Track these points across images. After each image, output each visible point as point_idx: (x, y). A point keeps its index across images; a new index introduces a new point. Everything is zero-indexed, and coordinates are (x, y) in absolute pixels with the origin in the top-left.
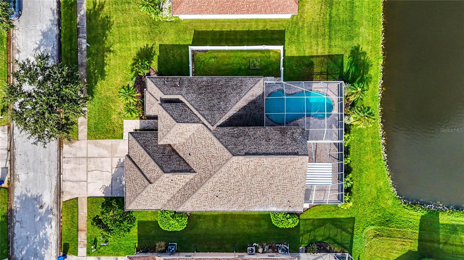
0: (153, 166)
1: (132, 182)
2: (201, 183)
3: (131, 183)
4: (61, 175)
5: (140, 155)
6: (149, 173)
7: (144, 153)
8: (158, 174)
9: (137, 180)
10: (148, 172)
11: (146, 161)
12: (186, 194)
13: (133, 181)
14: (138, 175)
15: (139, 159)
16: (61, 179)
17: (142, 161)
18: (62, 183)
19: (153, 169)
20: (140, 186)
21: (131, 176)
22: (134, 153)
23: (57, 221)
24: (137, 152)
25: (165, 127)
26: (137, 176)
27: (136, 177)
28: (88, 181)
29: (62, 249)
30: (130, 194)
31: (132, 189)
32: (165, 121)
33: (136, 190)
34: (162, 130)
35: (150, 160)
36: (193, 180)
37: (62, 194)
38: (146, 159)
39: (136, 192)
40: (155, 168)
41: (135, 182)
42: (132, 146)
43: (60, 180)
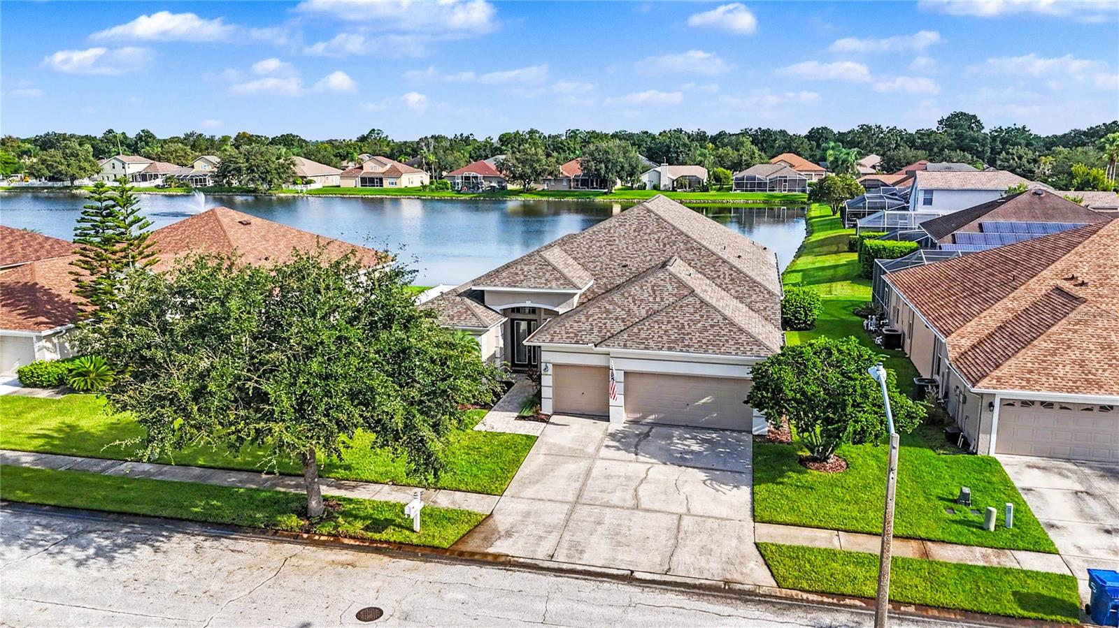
0: (641, 288)
1: (688, 334)
2: (700, 249)
3: (691, 339)
4: (637, 575)
5: (604, 315)
6: (662, 299)
7: (599, 307)
8: (667, 280)
9: (681, 321)
10: (658, 299)
11: (626, 303)
12: (731, 275)
13: (683, 333)
14: (665, 319)
15: (616, 319)
16: (657, 577)
17: (624, 312)
18: (679, 580)
19: (649, 290)
20: (702, 316)
21: (665, 338)
22: (595, 330)
23: (896, 621)
24: (594, 323)
25: (541, 274)
26: (669, 322)
27: (670, 325)
28: (683, 510)
29: (1059, 618)
30: (727, 341)
31: (711, 337)
32: (525, 273)
33: (712, 326)
34: (546, 280)
35: (623, 294)
36: (693, 263)
37: (738, 586)
38: (620, 303)
39: (722, 325)
40: (649, 285)
41: (686, 327)
42: (572, 335)
43: (665, 583)
